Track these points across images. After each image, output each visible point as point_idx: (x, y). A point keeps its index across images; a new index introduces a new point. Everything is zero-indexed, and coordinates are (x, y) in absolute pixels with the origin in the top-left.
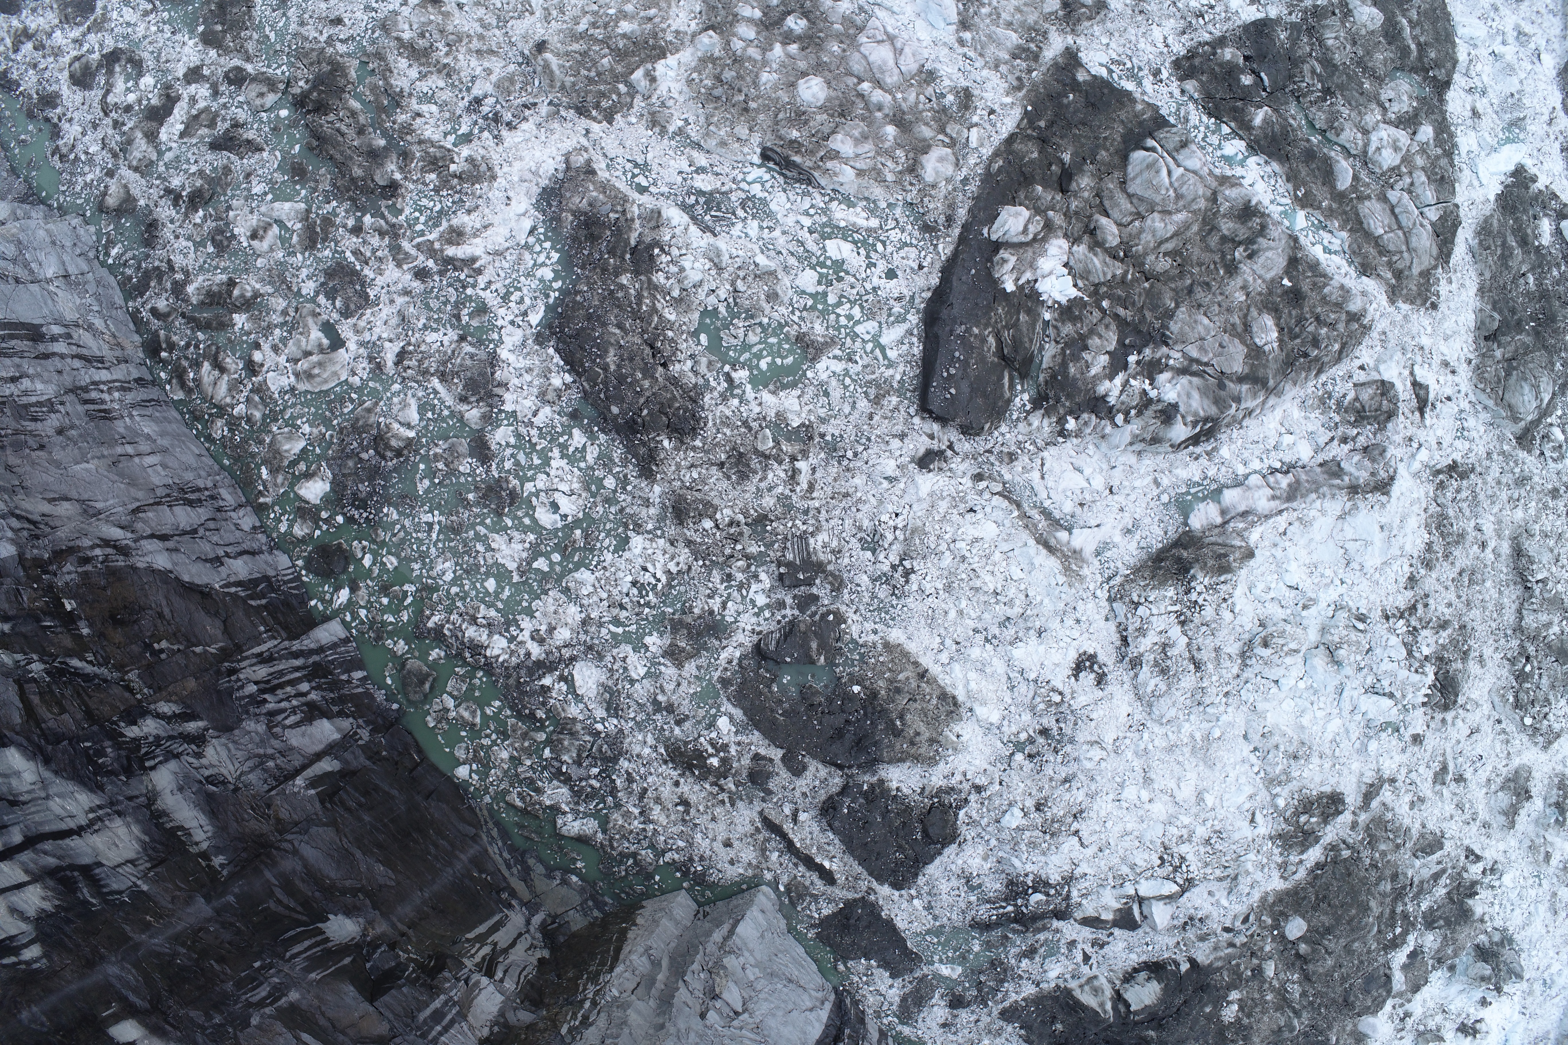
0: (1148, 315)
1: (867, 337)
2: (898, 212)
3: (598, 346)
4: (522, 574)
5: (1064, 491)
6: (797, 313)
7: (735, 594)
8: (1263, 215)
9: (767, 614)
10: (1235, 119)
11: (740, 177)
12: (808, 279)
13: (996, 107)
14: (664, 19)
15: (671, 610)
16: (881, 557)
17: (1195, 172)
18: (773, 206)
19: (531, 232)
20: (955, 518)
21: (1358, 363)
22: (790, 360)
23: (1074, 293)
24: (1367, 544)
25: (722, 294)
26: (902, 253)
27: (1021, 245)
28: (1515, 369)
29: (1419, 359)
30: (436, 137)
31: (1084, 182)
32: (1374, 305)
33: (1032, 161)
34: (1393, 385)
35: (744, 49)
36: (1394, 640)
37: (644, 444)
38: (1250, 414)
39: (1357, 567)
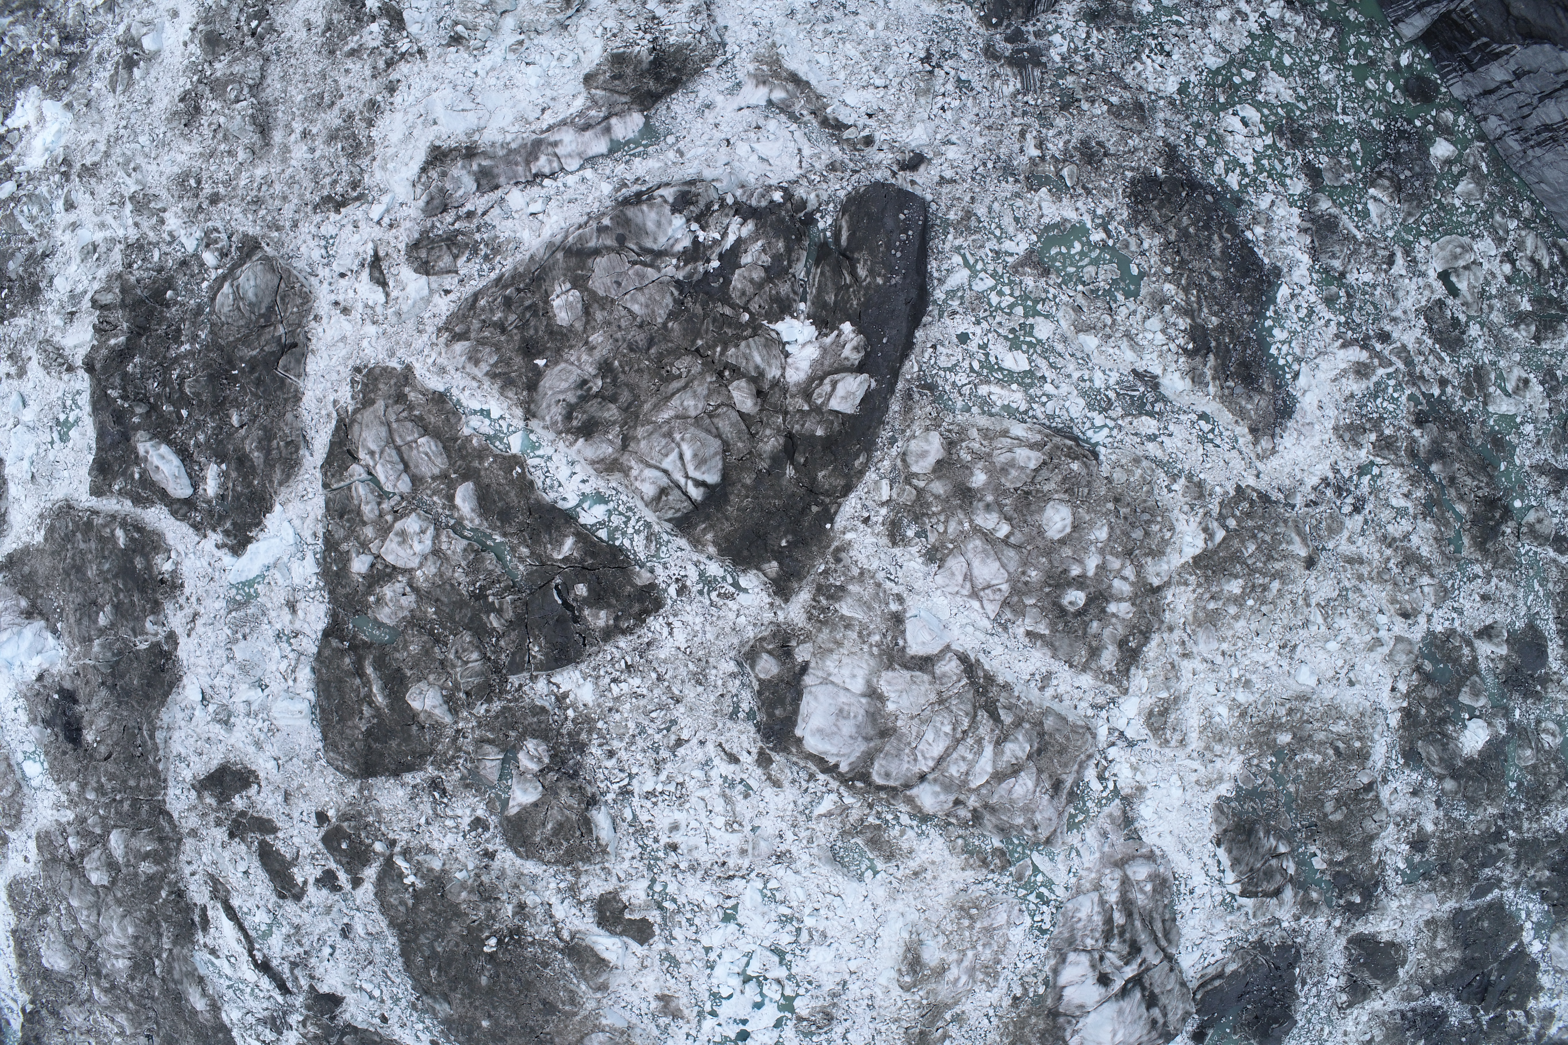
0: (698, 309)
1: (982, 275)
2: (960, 404)
3: (1231, 258)
4: (1263, 67)
5: (777, 139)
6: (1050, 296)
7: (1080, 44)
8: (568, 431)
9: (1050, 27)
10: (594, 544)
11: (1115, 432)
12: (1043, 330)
13: (862, 527)
14: (1200, 598)
15: (1135, 32)
16: (953, 73)
17: (649, 466)
18: (1082, 402)
19: (1296, 375)
20: (887, 107)
21: (452, 297)
22: (1054, 251)
23: (780, 326)
24: (450, 108)
25: (1124, 311)
26: (953, 361)
27: (837, 371)
28: (261, 316)
29: (379, 309)
30: (1389, 470)
31: (771, 443)
32: (430, 361)
33: (824, 466)
34: (416, 271)
35: (1123, 566)
36: (413, 29)
37: (1178, 171)
38: (580, 227)
39: (459, 88)
